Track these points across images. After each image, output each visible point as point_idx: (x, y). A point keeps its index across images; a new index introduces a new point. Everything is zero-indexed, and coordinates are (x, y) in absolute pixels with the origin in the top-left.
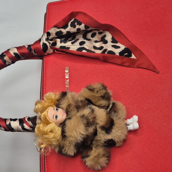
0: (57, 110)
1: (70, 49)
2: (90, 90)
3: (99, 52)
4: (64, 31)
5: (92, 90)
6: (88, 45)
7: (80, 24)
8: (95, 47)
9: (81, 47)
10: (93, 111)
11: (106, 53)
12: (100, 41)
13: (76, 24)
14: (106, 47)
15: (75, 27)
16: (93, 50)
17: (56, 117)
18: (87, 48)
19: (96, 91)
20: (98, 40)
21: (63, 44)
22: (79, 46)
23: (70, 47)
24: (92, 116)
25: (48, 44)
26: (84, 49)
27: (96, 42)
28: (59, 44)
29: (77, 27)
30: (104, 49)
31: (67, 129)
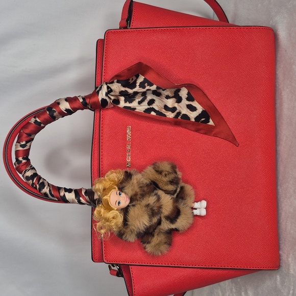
0: (120, 194)
1: (136, 110)
2: (157, 171)
3: (170, 115)
4: (130, 91)
5: (159, 172)
6: (158, 104)
7: (151, 85)
8: (166, 108)
9: (149, 107)
10: (159, 199)
11: (179, 118)
12: (172, 97)
13: (146, 84)
14: (180, 109)
15: (144, 87)
16: (164, 111)
17: (119, 203)
18: (157, 109)
19: (164, 174)
20: (170, 95)
21: (128, 104)
22: (147, 107)
23: (137, 108)
24: (158, 205)
25: (108, 100)
26: (153, 110)
27: (168, 97)
28: (122, 104)
29: (148, 87)
30: (178, 111)
31: (130, 218)
